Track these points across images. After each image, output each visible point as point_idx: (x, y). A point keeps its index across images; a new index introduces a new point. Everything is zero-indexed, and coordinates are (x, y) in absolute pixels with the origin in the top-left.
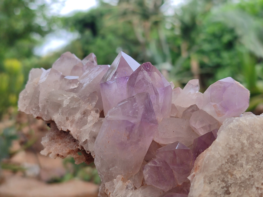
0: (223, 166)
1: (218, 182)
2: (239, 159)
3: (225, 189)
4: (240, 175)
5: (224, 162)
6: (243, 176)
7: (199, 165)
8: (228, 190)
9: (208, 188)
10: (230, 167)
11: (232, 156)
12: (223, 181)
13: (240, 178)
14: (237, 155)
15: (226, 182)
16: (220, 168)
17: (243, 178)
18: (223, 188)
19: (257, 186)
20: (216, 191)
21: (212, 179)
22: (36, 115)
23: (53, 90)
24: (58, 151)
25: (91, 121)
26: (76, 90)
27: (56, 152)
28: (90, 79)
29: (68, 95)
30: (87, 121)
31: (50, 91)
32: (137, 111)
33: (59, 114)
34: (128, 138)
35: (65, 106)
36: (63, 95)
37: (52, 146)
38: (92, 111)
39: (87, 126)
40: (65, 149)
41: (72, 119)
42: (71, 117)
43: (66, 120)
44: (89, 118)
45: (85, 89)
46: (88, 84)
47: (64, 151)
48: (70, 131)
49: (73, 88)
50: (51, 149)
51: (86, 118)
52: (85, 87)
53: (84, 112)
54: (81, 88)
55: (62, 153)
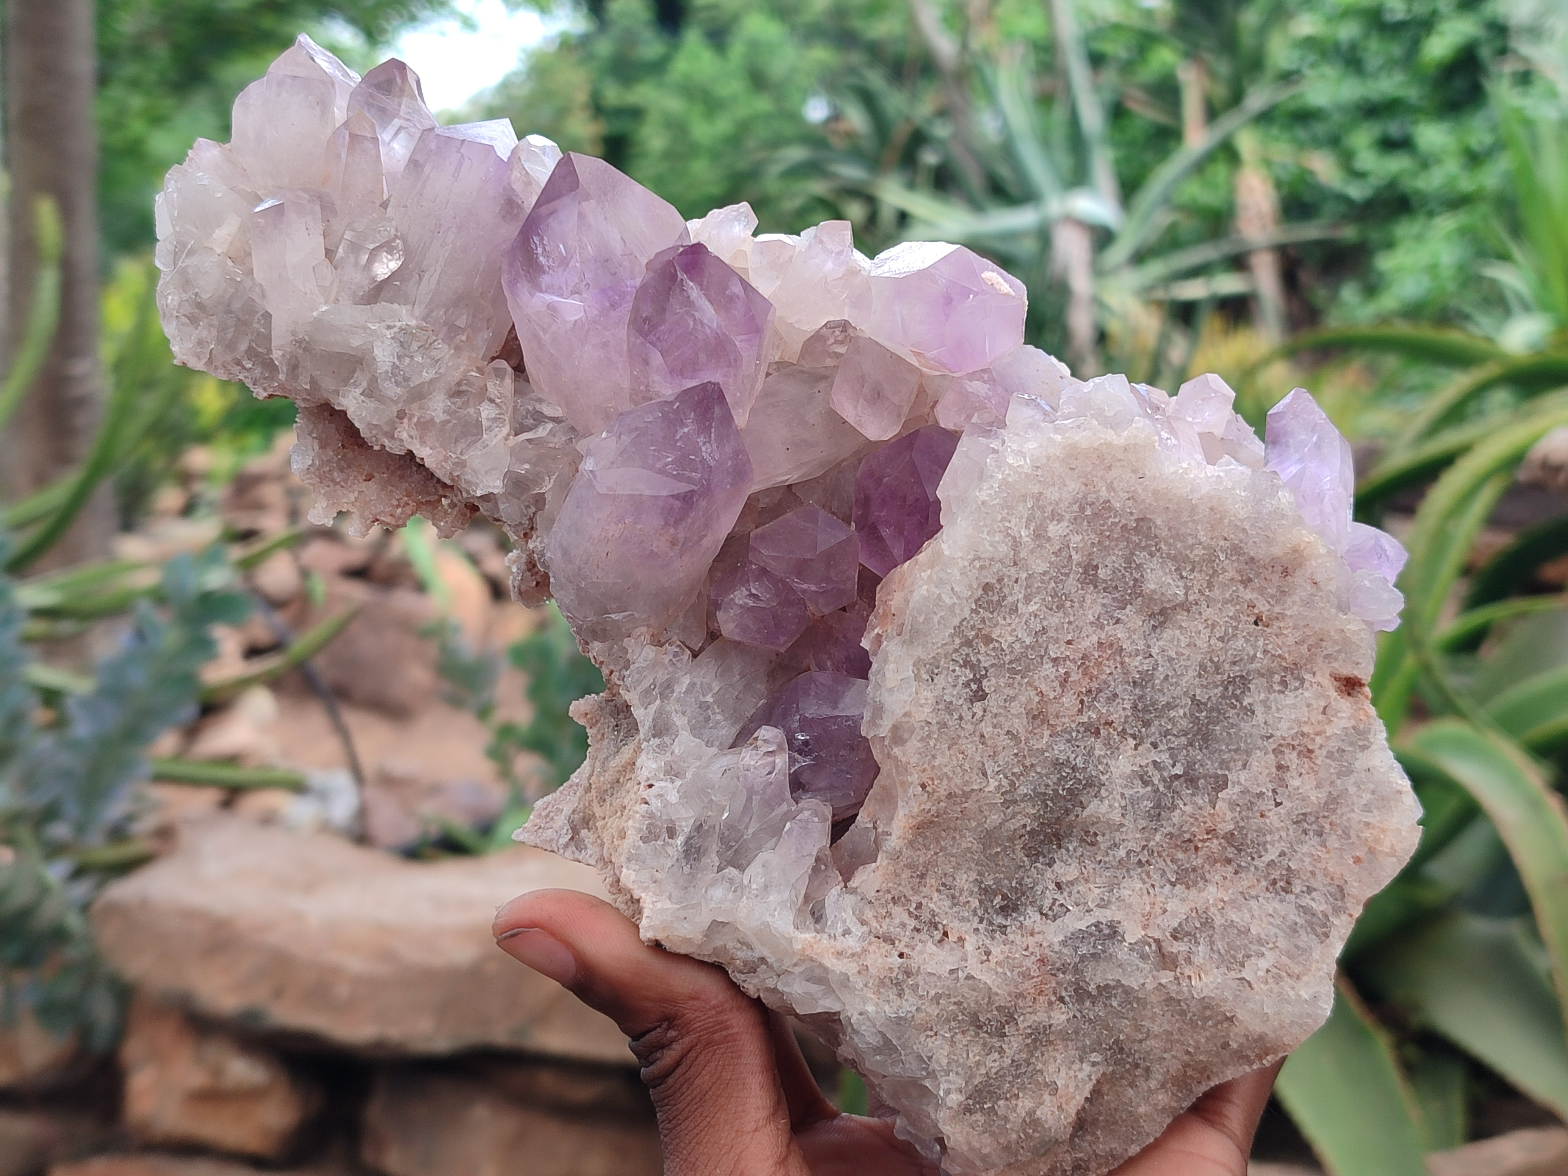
0: (965, 623)
1: (954, 671)
2: (1006, 590)
3: (974, 687)
4: (1010, 639)
5: (967, 613)
6: (1018, 640)
7: (893, 611)
8: (980, 688)
9: (928, 695)
10: (983, 621)
11: (987, 588)
12: (966, 664)
13: (1010, 646)
14: (1000, 581)
15: (973, 667)
16: (958, 630)
17: (1017, 646)
18: (967, 685)
19: (1053, 656)
20: (948, 698)
21: (938, 668)
22: (265, 390)
23: (324, 308)
24: (373, 508)
25: (495, 420)
26: (398, 283)
27: (367, 513)
28: (441, 225)
29: (386, 323)
30: (479, 424)
31: (315, 314)
32: (693, 457)
33: (359, 391)
34: (673, 543)
35: (385, 368)
36: (366, 328)
37: (342, 483)
38: (489, 385)
39: (483, 442)
40: (398, 500)
41: (417, 414)
42: (415, 406)
43: (398, 420)
44: (486, 412)
45: (438, 284)
46: (441, 258)
47: (398, 506)
48: (422, 459)
49: (387, 276)
50: (345, 500)
51: (471, 411)
52: (437, 274)
53: (459, 384)
54: (419, 275)
55: (391, 515)
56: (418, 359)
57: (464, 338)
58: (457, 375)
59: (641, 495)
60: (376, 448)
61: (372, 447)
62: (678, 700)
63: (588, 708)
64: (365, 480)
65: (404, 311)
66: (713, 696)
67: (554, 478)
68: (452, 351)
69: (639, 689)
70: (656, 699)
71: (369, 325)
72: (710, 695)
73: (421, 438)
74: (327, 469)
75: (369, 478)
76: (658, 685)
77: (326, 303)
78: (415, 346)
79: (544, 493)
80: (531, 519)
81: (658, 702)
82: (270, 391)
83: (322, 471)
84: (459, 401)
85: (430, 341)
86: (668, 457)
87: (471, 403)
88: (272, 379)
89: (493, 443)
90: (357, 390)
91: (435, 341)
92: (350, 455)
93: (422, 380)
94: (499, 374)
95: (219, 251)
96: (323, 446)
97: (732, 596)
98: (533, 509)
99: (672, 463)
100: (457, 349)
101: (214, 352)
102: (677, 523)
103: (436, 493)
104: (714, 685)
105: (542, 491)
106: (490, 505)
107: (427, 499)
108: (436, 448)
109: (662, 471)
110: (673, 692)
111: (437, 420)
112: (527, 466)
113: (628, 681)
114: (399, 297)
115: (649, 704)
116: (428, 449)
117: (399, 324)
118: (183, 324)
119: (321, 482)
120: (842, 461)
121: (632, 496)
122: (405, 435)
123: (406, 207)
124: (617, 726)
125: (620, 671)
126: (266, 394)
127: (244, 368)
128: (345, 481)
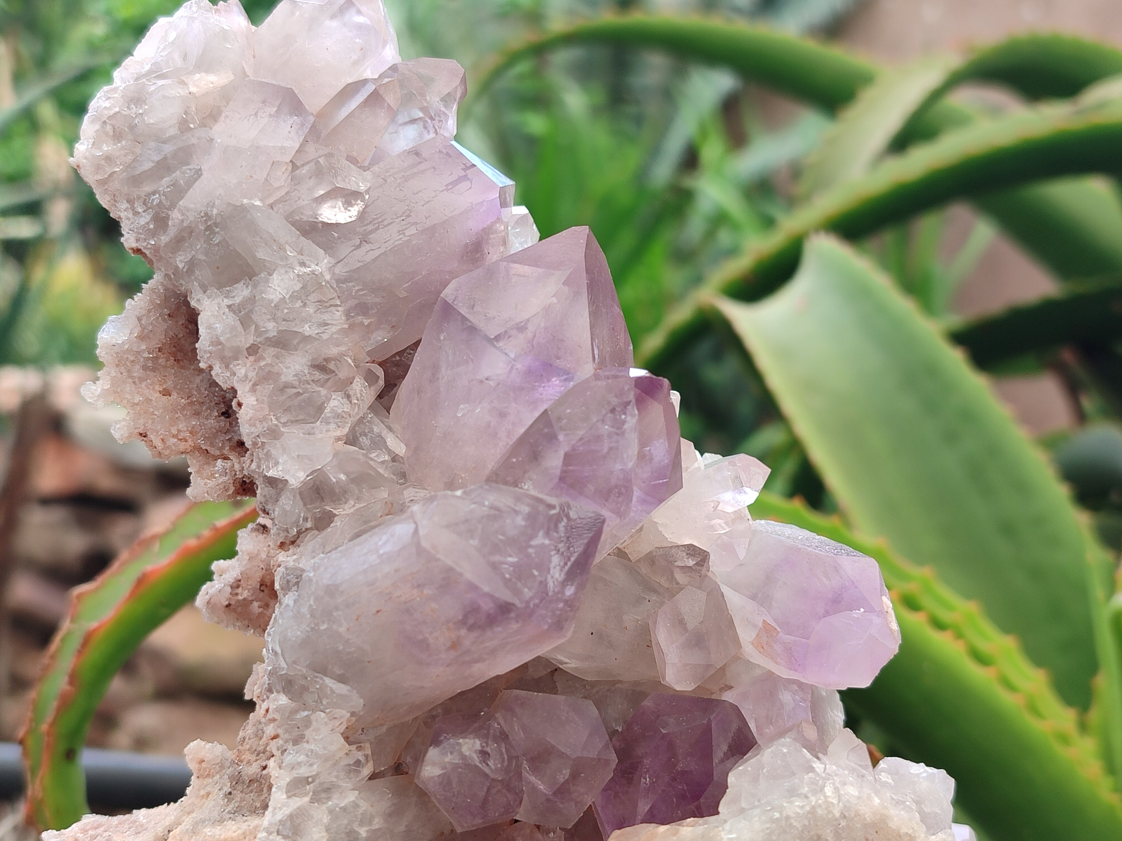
22: (137, 240)
23: (258, 203)
24: (150, 422)
25: (338, 416)
26: (336, 235)
27: (141, 421)
28: (409, 216)
29: (302, 257)
30: (320, 409)
31: (245, 201)
32: (536, 573)
33: (227, 302)
34: (454, 645)
35: (271, 297)
36: (282, 248)
37: (137, 380)
38: (357, 379)
39: (313, 428)
40: (179, 431)
41: (269, 360)
42: (272, 351)
43: (245, 353)
44: (336, 403)
45: (374, 260)
46: (392, 242)
47: (174, 436)
48: (240, 405)
49: (329, 222)
50: (128, 396)
51: (323, 392)
52: (377, 253)
53: (327, 360)
54: (361, 241)
55: (163, 440)
56: (311, 310)
57: (366, 322)
58: (334, 351)
59: (461, 574)
60: (202, 365)
61: (199, 362)
62: (331, 811)
63: (208, 757)
64: (160, 392)
65: (326, 261)
66: (367, 831)
67: (358, 506)
68: (346, 326)
69: (295, 774)
70: (306, 795)
71: (288, 247)
72: (367, 829)
73: (255, 384)
74: (132, 358)
75: (166, 393)
76: (317, 781)
77: (261, 200)
78: (313, 297)
79: (335, 515)
80: (299, 533)
81: (307, 799)
82: (140, 245)
83: (126, 356)
84: (318, 375)
85: (332, 302)
86: (510, 556)
87: (329, 384)
88: (153, 234)
89: (320, 436)
90: (225, 300)
91: (337, 306)
92: (162, 361)
93: (300, 330)
94: (370, 378)
95: (193, 89)
96: (141, 338)
97: (461, 741)
98: (309, 525)
99: (511, 564)
100: (351, 326)
101: (115, 176)
102: (471, 628)
103: (221, 449)
104: (377, 820)
105: (335, 512)
106: (272, 491)
107: (208, 448)
108: (262, 402)
109: (495, 567)
110: (329, 799)
111: (283, 379)
112: (343, 477)
113: (288, 759)
114: (328, 247)
115: (295, 795)
116: (255, 399)
117: (313, 267)
118: (107, 134)
119: (117, 365)
120: (620, 682)
121: (451, 569)
122: (241, 371)
123: (386, 181)
124: (230, 793)
125: (286, 741)
126: (134, 245)
127: (133, 209)
128: (142, 380)
